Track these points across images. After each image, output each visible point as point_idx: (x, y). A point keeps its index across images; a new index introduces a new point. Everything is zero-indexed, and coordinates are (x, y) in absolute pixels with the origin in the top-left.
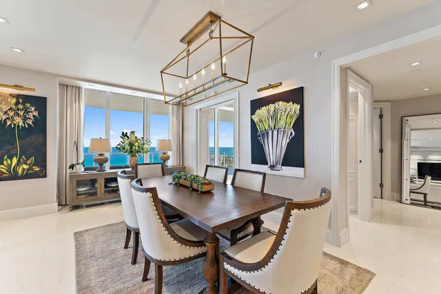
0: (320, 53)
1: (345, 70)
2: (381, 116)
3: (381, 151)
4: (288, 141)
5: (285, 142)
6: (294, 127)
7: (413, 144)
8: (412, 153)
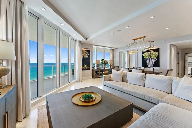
0: (164, 41)
1: (170, 45)
2: (178, 53)
3: (178, 64)
4: (155, 61)
5: (154, 61)
6: (157, 58)
7: (189, 61)
8: (189, 65)
